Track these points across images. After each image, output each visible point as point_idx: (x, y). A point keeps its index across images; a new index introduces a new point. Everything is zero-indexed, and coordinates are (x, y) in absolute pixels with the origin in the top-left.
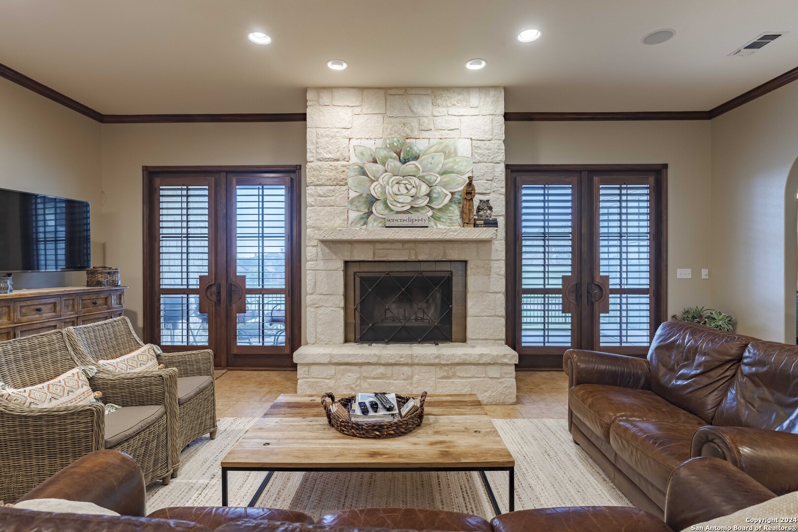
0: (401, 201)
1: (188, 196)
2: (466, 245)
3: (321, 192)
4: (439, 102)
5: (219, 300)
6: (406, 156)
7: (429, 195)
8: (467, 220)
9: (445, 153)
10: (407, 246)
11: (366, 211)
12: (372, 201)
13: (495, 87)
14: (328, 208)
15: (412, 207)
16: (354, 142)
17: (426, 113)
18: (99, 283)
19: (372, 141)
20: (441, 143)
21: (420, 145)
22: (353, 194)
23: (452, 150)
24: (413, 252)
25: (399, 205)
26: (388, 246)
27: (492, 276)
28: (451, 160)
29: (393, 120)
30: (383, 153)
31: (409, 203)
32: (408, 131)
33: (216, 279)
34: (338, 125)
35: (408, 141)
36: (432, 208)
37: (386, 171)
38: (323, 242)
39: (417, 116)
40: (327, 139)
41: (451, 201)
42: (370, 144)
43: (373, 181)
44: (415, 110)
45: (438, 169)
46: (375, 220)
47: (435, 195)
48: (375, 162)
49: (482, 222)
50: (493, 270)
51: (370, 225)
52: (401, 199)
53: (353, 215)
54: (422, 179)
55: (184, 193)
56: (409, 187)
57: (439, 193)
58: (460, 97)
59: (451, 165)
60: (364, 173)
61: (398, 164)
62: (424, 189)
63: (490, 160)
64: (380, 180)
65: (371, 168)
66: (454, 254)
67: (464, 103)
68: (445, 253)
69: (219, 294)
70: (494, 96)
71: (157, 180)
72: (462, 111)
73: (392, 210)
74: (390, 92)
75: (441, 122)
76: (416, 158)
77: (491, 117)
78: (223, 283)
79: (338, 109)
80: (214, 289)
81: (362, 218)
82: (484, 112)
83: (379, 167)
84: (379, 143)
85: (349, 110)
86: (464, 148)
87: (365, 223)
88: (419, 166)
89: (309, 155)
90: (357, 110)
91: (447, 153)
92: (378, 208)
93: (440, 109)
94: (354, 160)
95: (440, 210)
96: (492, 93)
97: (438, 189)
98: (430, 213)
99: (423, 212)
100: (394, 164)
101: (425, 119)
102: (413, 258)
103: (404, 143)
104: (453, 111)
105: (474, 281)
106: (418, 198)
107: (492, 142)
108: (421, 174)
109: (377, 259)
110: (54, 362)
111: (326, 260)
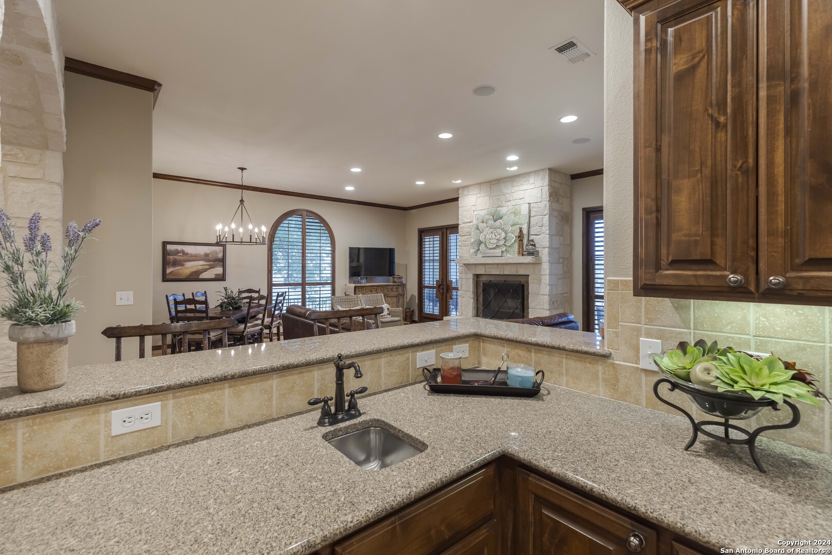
0: (492, 242)
1: (434, 241)
2: (528, 266)
3: (464, 239)
4: (514, 184)
5: (443, 292)
6: (497, 217)
7: (505, 238)
8: (521, 253)
9: (515, 213)
10: (499, 266)
11: (477, 248)
12: (480, 243)
13: (543, 170)
14: (467, 247)
15: (497, 245)
16: (476, 213)
17: (508, 192)
18: (395, 282)
19: (483, 211)
20: (513, 208)
21: (503, 210)
22: (473, 240)
23: (519, 212)
24: (502, 270)
25: (491, 245)
26: (491, 266)
27: (542, 284)
28: (517, 217)
29: (494, 198)
30: (487, 217)
31: (495, 244)
32: (499, 203)
33: (442, 282)
34: (471, 204)
35: (498, 209)
36: (506, 246)
37: (487, 227)
38: (464, 264)
39: (504, 194)
40: (466, 212)
41: (515, 241)
42: (482, 213)
43: (482, 233)
44: (503, 191)
45: (510, 223)
46: (480, 253)
47: (508, 238)
48: (483, 222)
49: (526, 253)
50: (543, 281)
51: (478, 256)
52: (492, 241)
53: (472, 251)
54: (503, 229)
55: (432, 240)
56: (496, 234)
57: (510, 237)
58: (525, 179)
59: (517, 220)
60: (478, 229)
61: (493, 222)
62: (503, 235)
63: (541, 214)
64: (484, 232)
65: (482, 226)
66: (522, 271)
67: (527, 182)
68: (517, 271)
69: (443, 289)
70: (542, 175)
71: (423, 235)
72: (526, 187)
73: (488, 248)
74: (493, 183)
75: (516, 196)
76: (501, 218)
77: (540, 188)
78: (445, 283)
79: (471, 196)
80: (442, 287)
81: (475, 252)
82: (537, 186)
83: (485, 224)
84: (486, 212)
85: (475, 195)
86: (524, 210)
87: (476, 255)
88: (502, 223)
89: (459, 221)
90: (478, 195)
91: (516, 213)
92: (482, 247)
93: (515, 188)
94: (475, 222)
95: (509, 246)
96: (541, 173)
97: (510, 235)
98: (505, 249)
99: (501, 248)
100: (491, 222)
101: (508, 195)
102: (502, 273)
103: (496, 211)
104: (522, 188)
105: (532, 288)
106: (500, 240)
107: (542, 203)
108: (503, 227)
109: (486, 273)
110: (355, 304)
111: (466, 273)
